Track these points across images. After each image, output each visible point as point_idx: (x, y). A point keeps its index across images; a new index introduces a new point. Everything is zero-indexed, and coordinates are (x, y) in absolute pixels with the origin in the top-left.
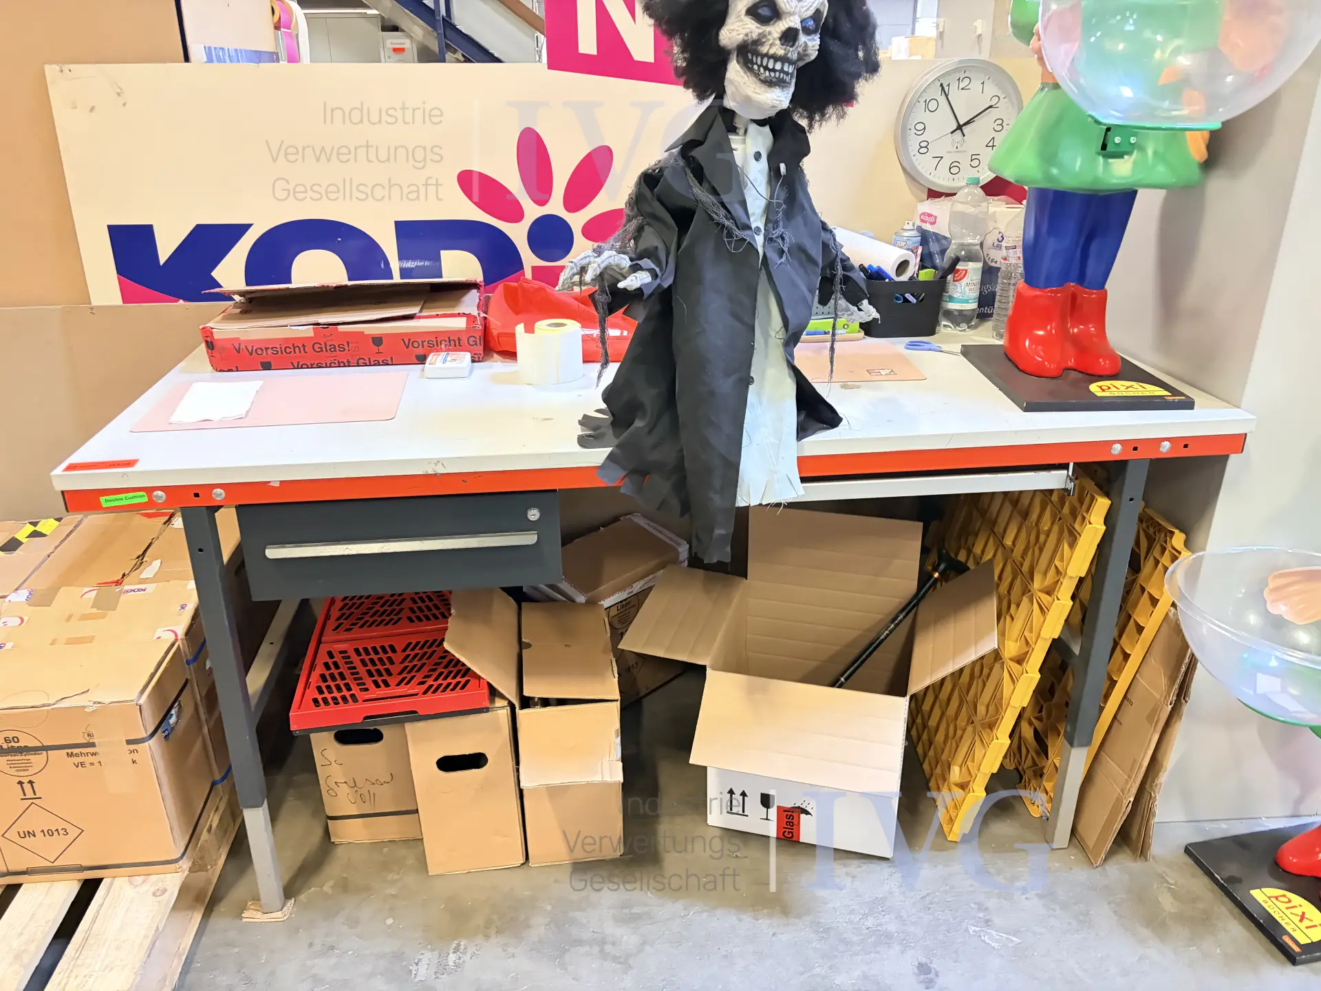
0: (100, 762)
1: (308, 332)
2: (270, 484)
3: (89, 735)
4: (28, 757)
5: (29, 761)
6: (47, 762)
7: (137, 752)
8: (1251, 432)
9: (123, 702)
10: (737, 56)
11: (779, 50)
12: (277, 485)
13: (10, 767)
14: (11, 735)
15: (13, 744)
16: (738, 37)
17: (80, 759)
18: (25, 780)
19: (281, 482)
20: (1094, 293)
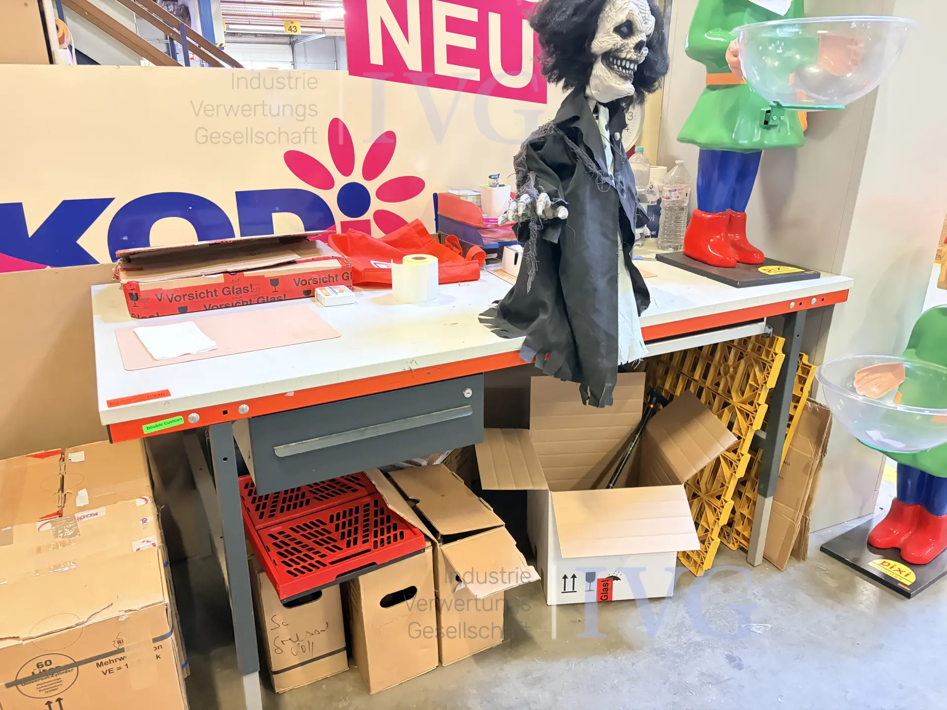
0: (127, 664)
1: (220, 279)
2: (287, 395)
3: (119, 642)
4: (58, 677)
5: (60, 680)
6: (77, 676)
7: (162, 647)
8: (851, 288)
9: (153, 604)
10: (602, 60)
11: (632, 55)
12: (292, 394)
13: (40, 691)
14: (42, 660)
15: (45, 668)
16: (609, 46)
17: (109, 666)
18: (53, 700)
19: (295, 392)
20: (739, 215)
